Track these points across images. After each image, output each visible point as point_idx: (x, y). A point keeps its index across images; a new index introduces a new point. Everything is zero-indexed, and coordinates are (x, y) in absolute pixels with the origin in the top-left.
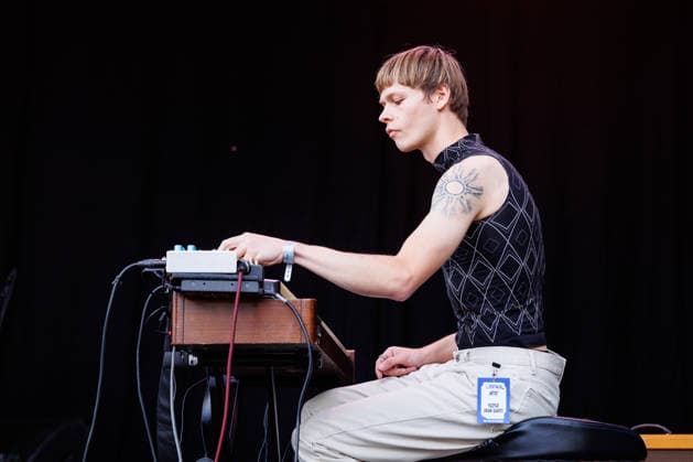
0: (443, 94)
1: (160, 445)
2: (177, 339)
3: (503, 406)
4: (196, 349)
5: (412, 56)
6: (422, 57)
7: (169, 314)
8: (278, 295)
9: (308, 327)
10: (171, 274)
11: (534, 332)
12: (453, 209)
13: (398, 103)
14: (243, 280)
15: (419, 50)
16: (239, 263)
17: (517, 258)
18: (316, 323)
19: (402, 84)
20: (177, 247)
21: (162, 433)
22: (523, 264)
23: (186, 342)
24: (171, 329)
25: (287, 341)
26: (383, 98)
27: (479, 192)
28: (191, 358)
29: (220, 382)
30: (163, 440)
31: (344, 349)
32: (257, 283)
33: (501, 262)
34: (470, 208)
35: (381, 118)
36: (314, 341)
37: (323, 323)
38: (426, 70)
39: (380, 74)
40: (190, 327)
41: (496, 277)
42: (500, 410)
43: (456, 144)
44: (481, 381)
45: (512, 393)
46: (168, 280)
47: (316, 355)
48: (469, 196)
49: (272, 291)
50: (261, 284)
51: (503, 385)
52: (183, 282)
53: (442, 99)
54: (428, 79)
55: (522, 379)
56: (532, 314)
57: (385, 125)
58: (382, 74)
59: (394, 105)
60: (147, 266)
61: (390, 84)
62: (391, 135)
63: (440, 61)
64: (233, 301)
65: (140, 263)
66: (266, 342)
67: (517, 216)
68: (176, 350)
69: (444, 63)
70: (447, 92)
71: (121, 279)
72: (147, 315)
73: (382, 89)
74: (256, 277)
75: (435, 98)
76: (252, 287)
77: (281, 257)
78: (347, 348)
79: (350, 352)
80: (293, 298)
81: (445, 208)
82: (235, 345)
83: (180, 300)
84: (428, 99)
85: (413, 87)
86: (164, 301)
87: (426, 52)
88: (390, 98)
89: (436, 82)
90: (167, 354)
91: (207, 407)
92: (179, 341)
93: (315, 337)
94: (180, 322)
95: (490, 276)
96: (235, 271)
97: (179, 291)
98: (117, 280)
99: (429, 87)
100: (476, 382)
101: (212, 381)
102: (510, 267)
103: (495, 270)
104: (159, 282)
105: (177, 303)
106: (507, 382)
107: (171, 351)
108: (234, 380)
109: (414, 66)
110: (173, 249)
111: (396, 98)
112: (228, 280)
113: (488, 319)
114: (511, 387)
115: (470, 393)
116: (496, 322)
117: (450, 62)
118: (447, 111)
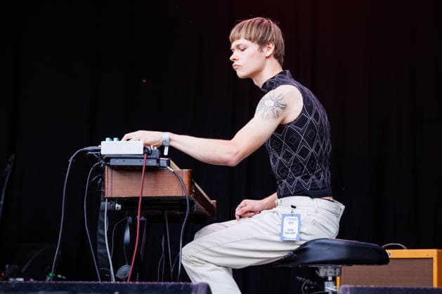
0: (270, 48)
1: (99, 257)
2: (108, 194)
3: (296, 230)
4: (120, 200)
5: (254, 23)
6: (259, 24)
7: (103, 180)
8: (168, 167)
9: (187, 187)
10: (104, 155)
11: (319, 189)
12: (268, 115)
13: (243, 50)
14: (147, 158)
15: (258, 19)
16: (145, 148)
17: (308, 148)
18: (191, 184)
19: (246, 39)
20: (107, 139)
21: (100, 251)
22: (312, 150)
23: (113, 196)
24: (104, 189)
25: (174, 195)
26: (233, 46)
27: (284, 107)
28: (117, 205)
29: (135, 220)
30: (101, 255)
31: (209, 200)
32: (155, 161)
33: (299, 149)
34: (278, 116)
35: (231, 58)
36: (190, 194)
37: (196, 185)
38: (261, 32)
39: (232, 32)
40: (116, 187)
41: (296, 158)
42: (295, 233)
43: (274, 77)
44: (284, 216)
45: (302, 223)
46: (102, 158)
47: (192, 203)
48: (278, 109)
49: (165, 165)
50: (158, 161)
51: (296, 218)
52: (111, 160)
53: (270, 50)
54: (262, 38)
55: (308, 215)
56: (319, 178)
57: (233, 62)
58: (234, 32)
59: (240, 51)
60: (90, 151)
61: (239, 38)
62: (234, 68)
63: (270, 27)
64: (142, 171)
65: (85, 149)
66: (162, 195)
67: (308, 122)
68: (108, 201)
69: (272, 28)
70: (272, 46)
71: (73, 159)
72: (90, 180)
73: (233, 40)
74: (155, 157)
75: (265, 49)
76: (152, 163)
77: (161, 141)
78: (212, 199)
79: (213, 202)
80: (178, 169)
81: (263, 115)
82: (143, 198)
83: (109, 170)
84: (261, 50)
85: (253, 42)
86: (100, 172)
87: (262, 21)
88: (238, 47)
89: (267, 39)
90: (102, 203)
91: (127, 235)
92: (109, 196)
93: (191, 192)
94: (110, 184)
95: (293, 158)
96: (142, 153)
97: (108, 165)
98: (71, 159)
99: (262, 43)
100: (281, 216)
101: (130, 219)
102: (304, 152)
103: (295, 155)
104: (96, 160)
105: (108, 173)
106: (299, 216)
107: (105, 201)
108: (143, 219)
109: (254, 29)
110: (105, 140)
111: (242, 47)
112: (138, 158)
113: (290, 181)
114: (301, 219)
115: (278, 223)
116: (295, 183)
117: (275, 29)
118: (272, 57)
